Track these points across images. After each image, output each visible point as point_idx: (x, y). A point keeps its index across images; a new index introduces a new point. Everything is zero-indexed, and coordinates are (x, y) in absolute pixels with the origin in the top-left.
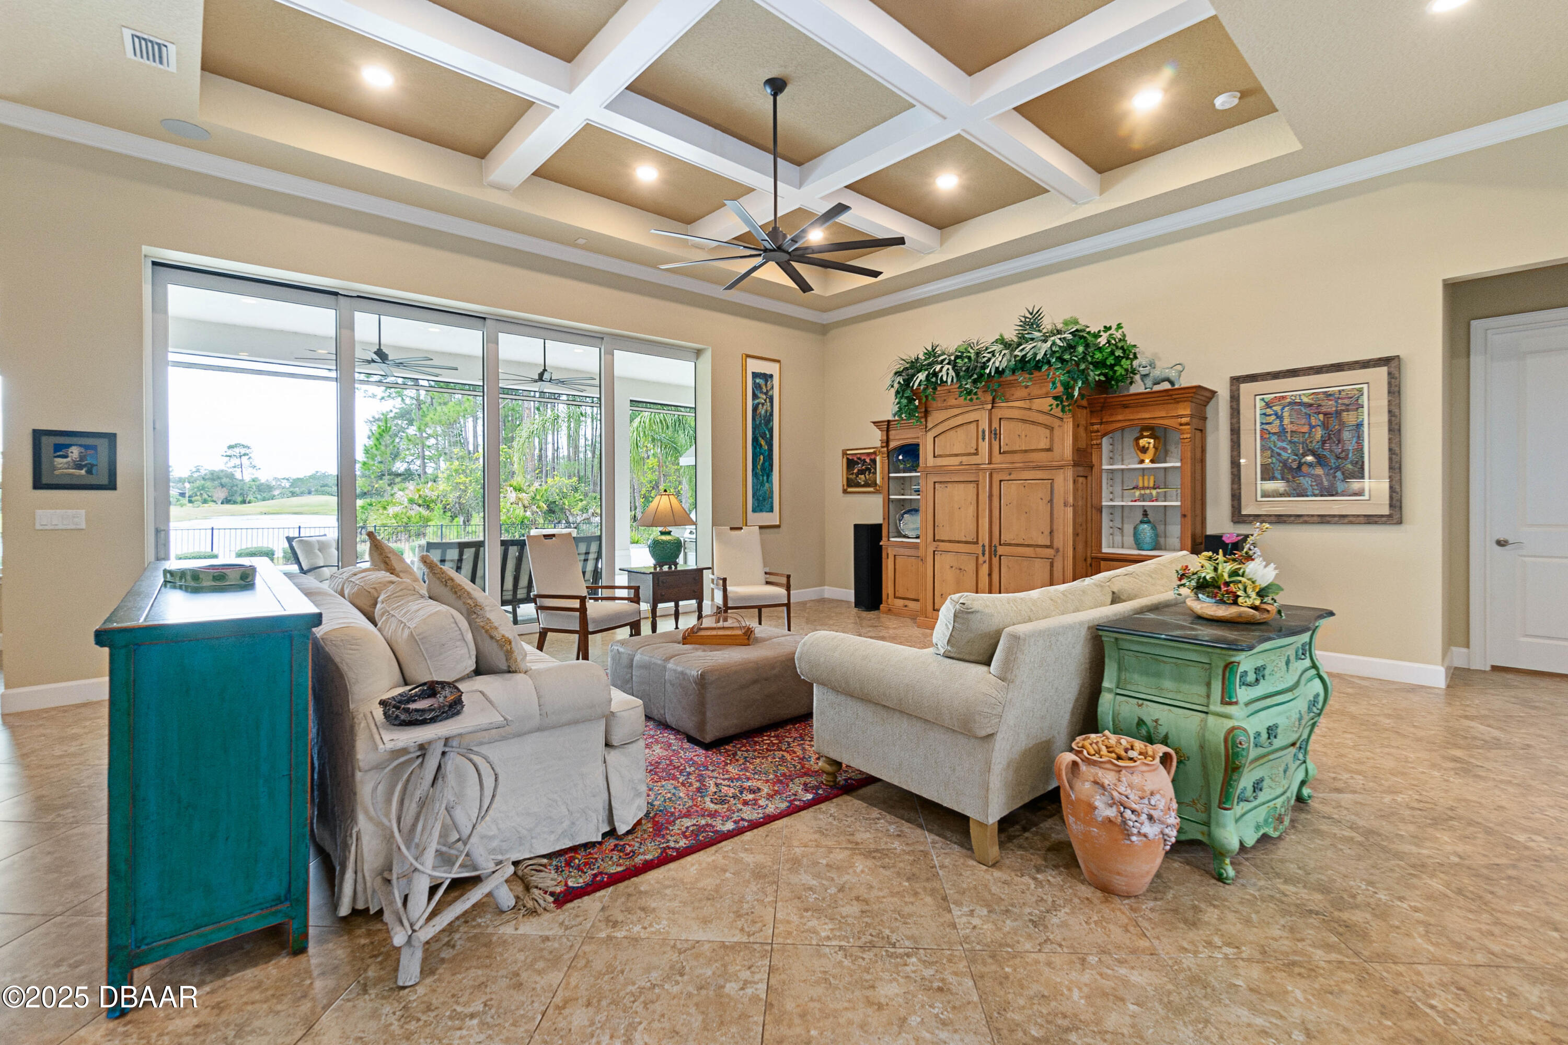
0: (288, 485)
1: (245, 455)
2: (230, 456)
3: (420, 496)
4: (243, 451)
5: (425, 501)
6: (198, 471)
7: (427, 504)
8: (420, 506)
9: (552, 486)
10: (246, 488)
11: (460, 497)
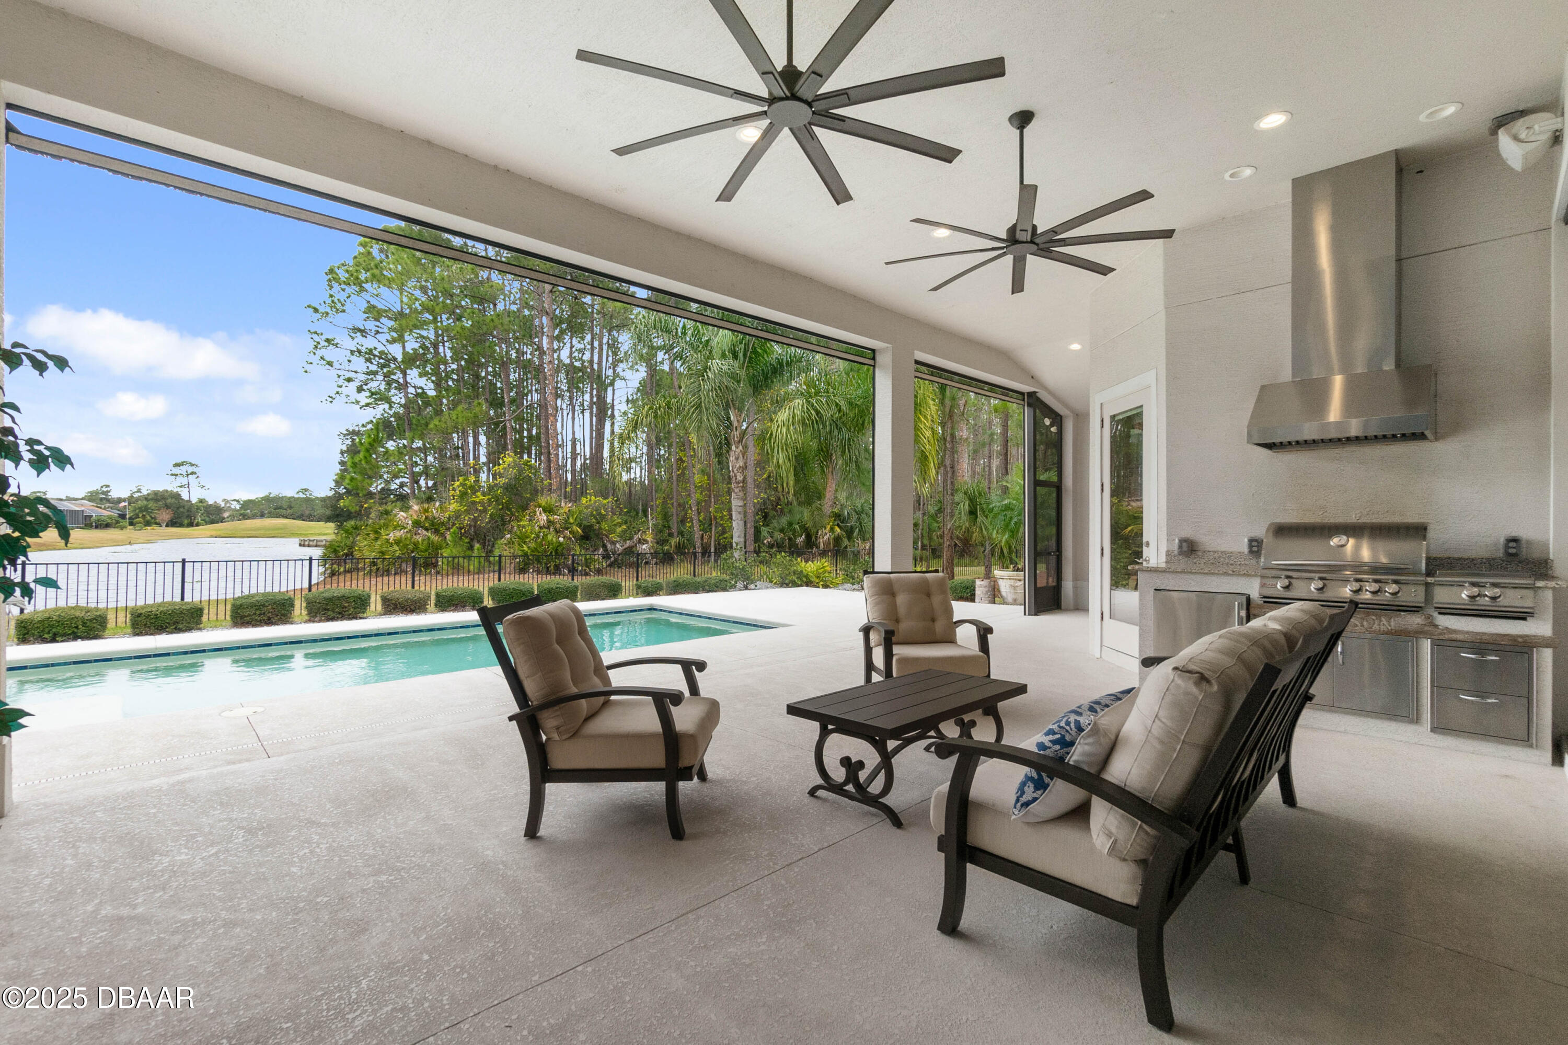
0: (238, 507)
1: (193, 473)
2: (176, 475)
3: (426, 518)
4: (190, 469)
5: (433, 524)
6: (139, 491)
7: (435, 527)
8: (427, 530)
9: (587, 507)
10: (194, 510)
11: (475, 520)
